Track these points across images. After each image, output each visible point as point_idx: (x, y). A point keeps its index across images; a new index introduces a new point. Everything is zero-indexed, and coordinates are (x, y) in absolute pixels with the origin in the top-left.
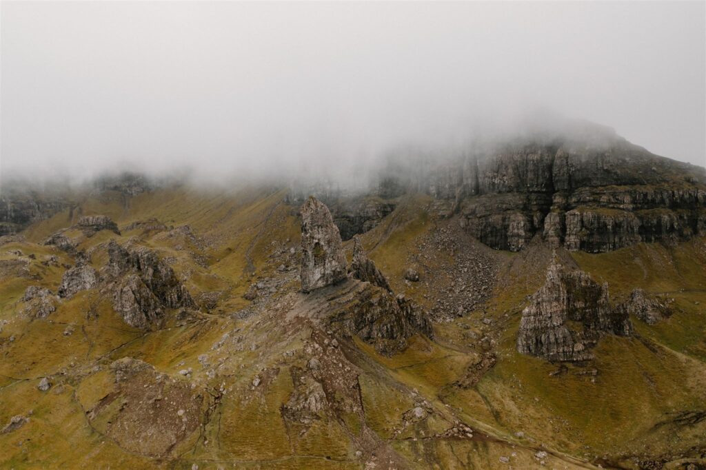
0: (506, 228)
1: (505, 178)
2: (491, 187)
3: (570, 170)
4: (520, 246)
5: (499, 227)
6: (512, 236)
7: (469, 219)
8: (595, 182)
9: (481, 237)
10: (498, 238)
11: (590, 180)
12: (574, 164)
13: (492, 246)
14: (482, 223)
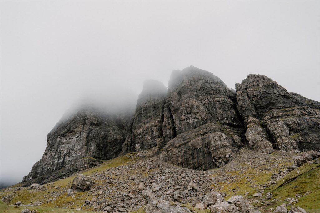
0: (208, 145)
1: (198, 115)
2: (187, 127)
3: (253, 100)
4: (228, 156)
5: (199, 147)
6: (216, 149)
7: (168, 151)
8: (279, 105)
9: (182, 163)
10: (201, 158)
11: (273, 104)
12: (255, 95)
13: (196, 167)
14: (182, 150)
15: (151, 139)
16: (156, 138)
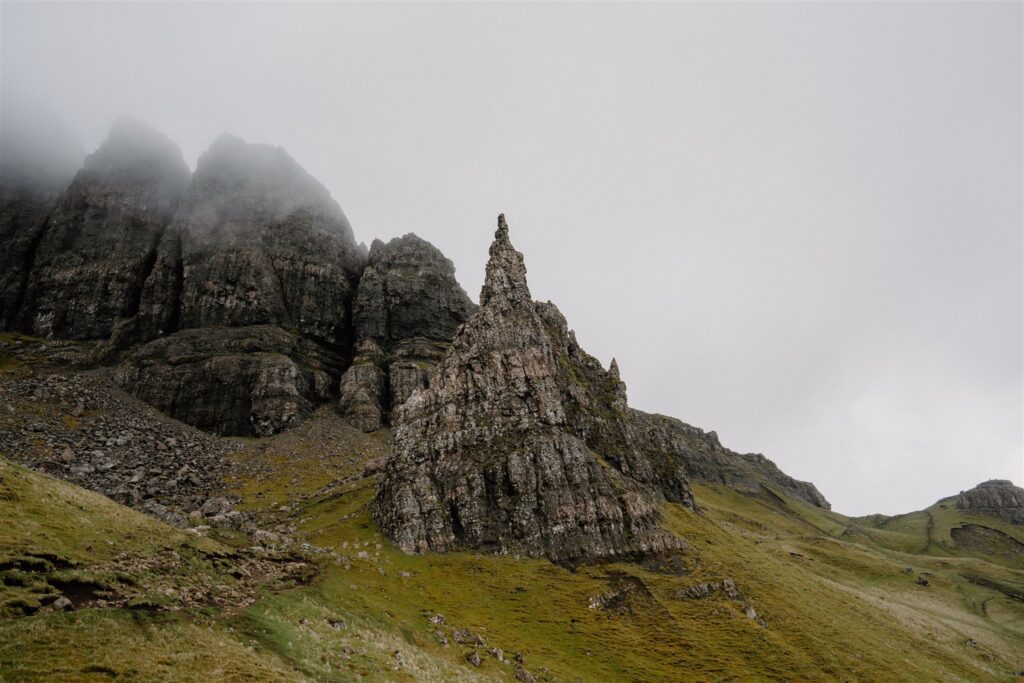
0: (250, 381)
1: (252, 294)
2: (213, 315)
3: (390, 302)
4: (285, 418)
5: (228, 380)
6: (266, 396)
7: (144, 366)
8: (436, 330)
9: (174, 405)
10: (223, 407)
11: (427, 325)
12: (399, 291)
13: (205, 425)
14: (183, 374)
15: (98, 314)
16: (113, 316)
